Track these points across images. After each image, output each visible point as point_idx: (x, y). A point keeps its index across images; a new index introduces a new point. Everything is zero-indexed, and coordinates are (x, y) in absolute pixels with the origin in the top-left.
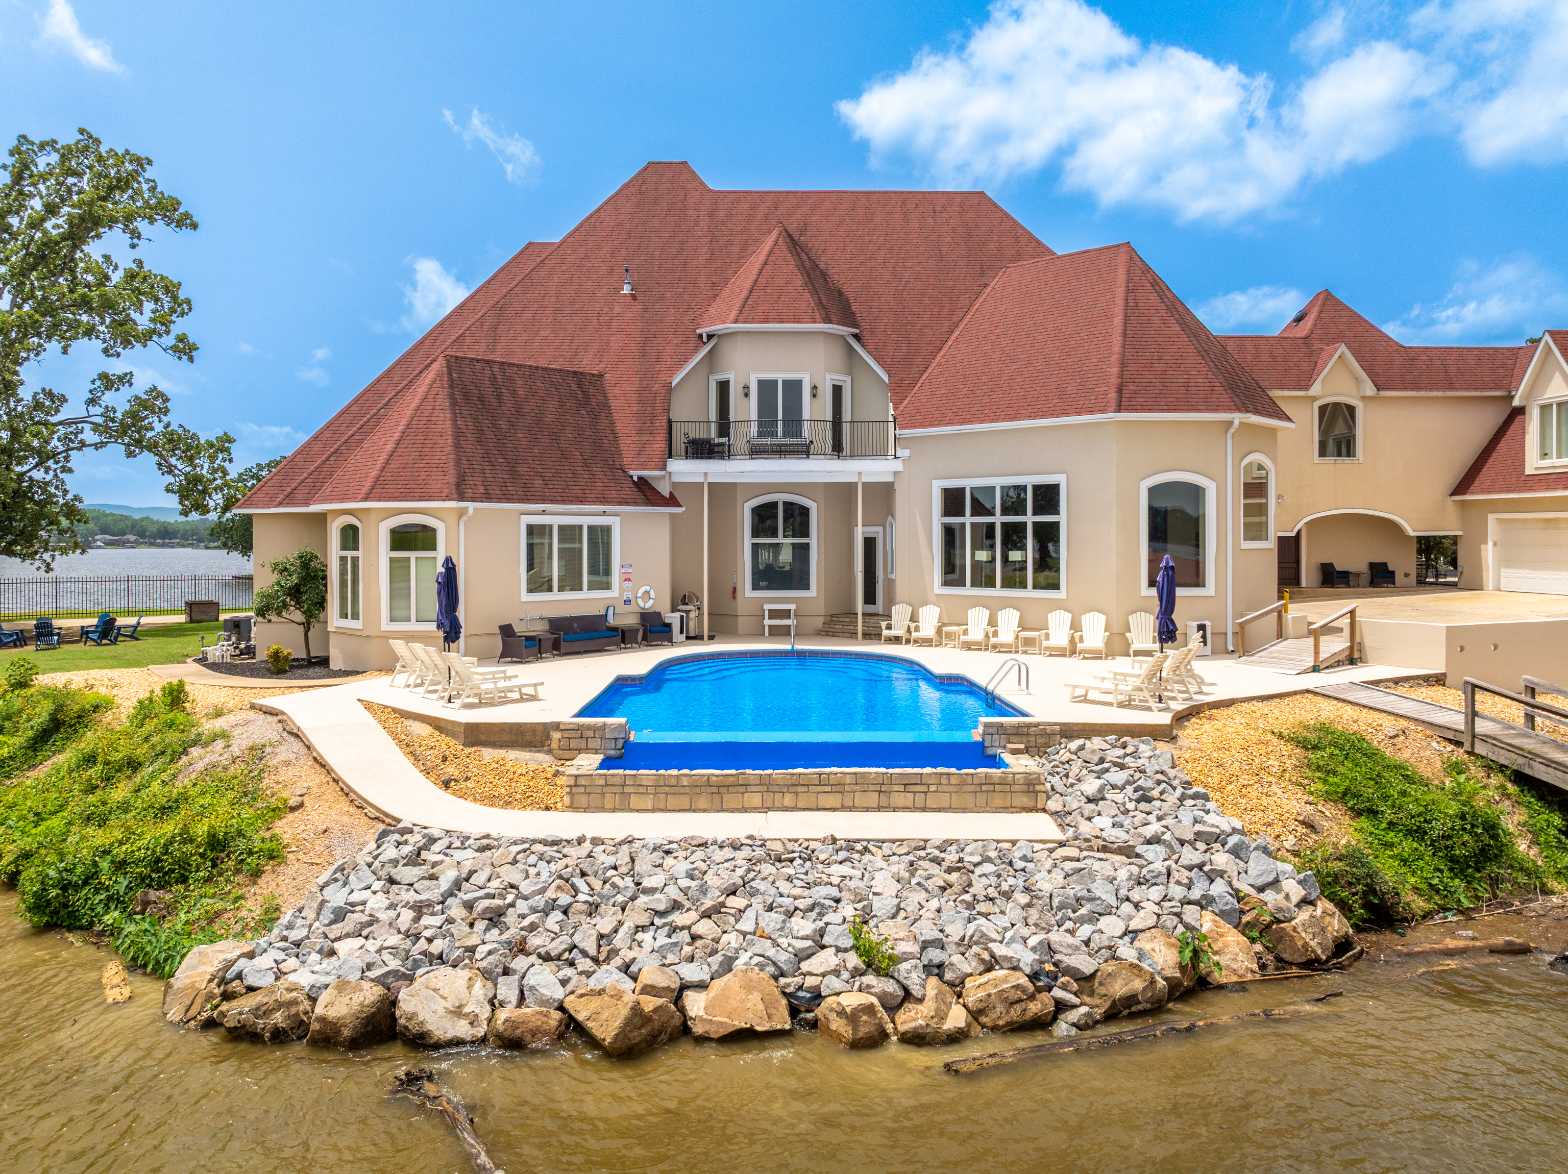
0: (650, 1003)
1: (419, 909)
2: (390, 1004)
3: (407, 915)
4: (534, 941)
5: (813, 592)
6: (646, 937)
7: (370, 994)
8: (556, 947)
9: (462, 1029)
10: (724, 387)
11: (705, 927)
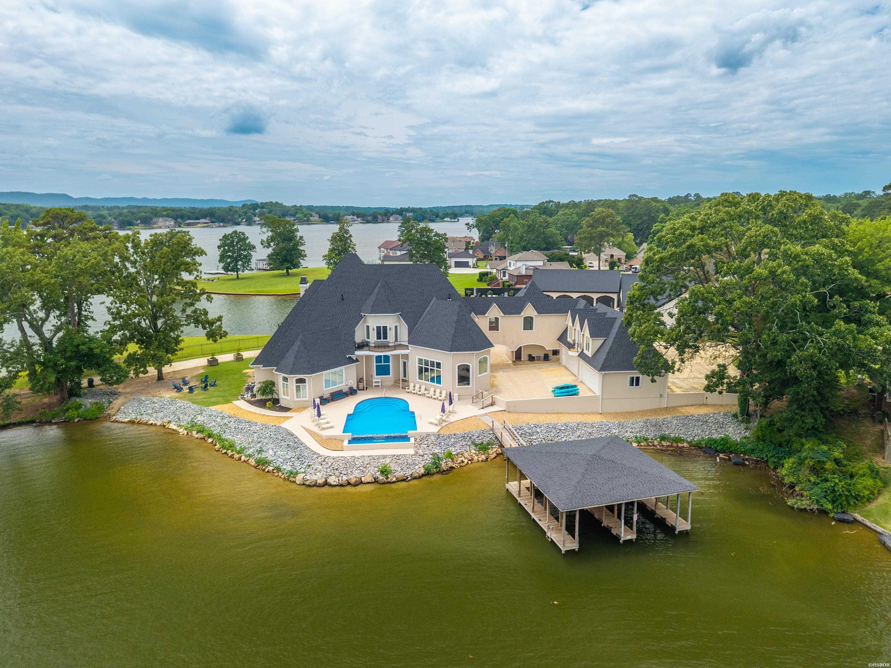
0: (357, 479)
1: (327, 468)
2: (326, 481)
3: (325, 469)
4: (343, 472)
5: (391, 376)
6: (356, 471)
7: (324, 480)
8: (345, 473)
9: (335, 483)
10: (368, 327)
11: (364, 469)
